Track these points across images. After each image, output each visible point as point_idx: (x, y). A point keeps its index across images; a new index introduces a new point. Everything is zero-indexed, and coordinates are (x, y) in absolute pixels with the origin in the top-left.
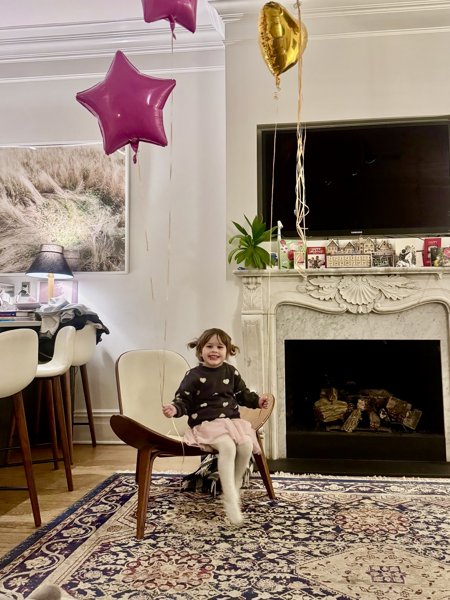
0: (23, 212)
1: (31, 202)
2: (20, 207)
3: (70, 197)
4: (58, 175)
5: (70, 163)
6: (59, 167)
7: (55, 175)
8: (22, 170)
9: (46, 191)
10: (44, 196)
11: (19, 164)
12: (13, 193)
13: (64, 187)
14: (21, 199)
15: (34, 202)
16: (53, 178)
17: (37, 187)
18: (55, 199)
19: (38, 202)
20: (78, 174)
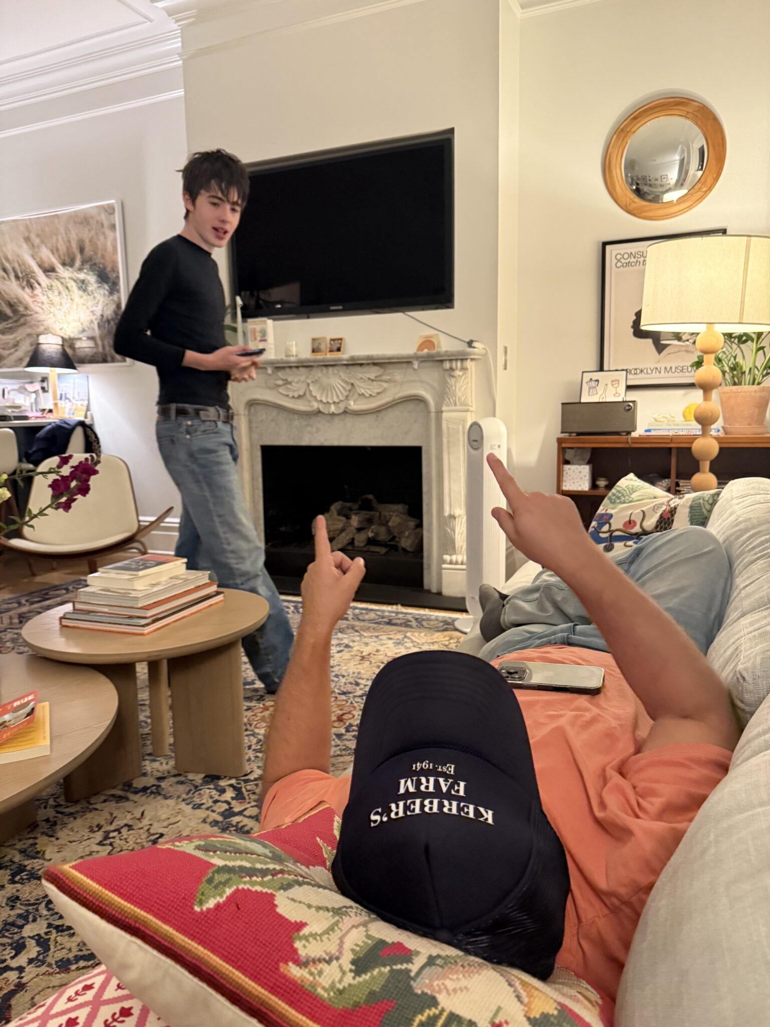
0: (32, 297)
1: (36, 285)
2: (28, 290)
3: (71, 275)
4: (57, 250)
5: (66, 234)
6: (57, 240)
7: (55, 250)
8: (25, 246)
9: (49, 270)
10: (47, 276)
11: (22, 240)
12: (20, 275)
13: (64, 264)
14: (28, 281)
15: (39, 284)
16: (53, 253)
17: (40, 266)
18: (57, 279)
19: (43, 284)
20: (74, 246)
